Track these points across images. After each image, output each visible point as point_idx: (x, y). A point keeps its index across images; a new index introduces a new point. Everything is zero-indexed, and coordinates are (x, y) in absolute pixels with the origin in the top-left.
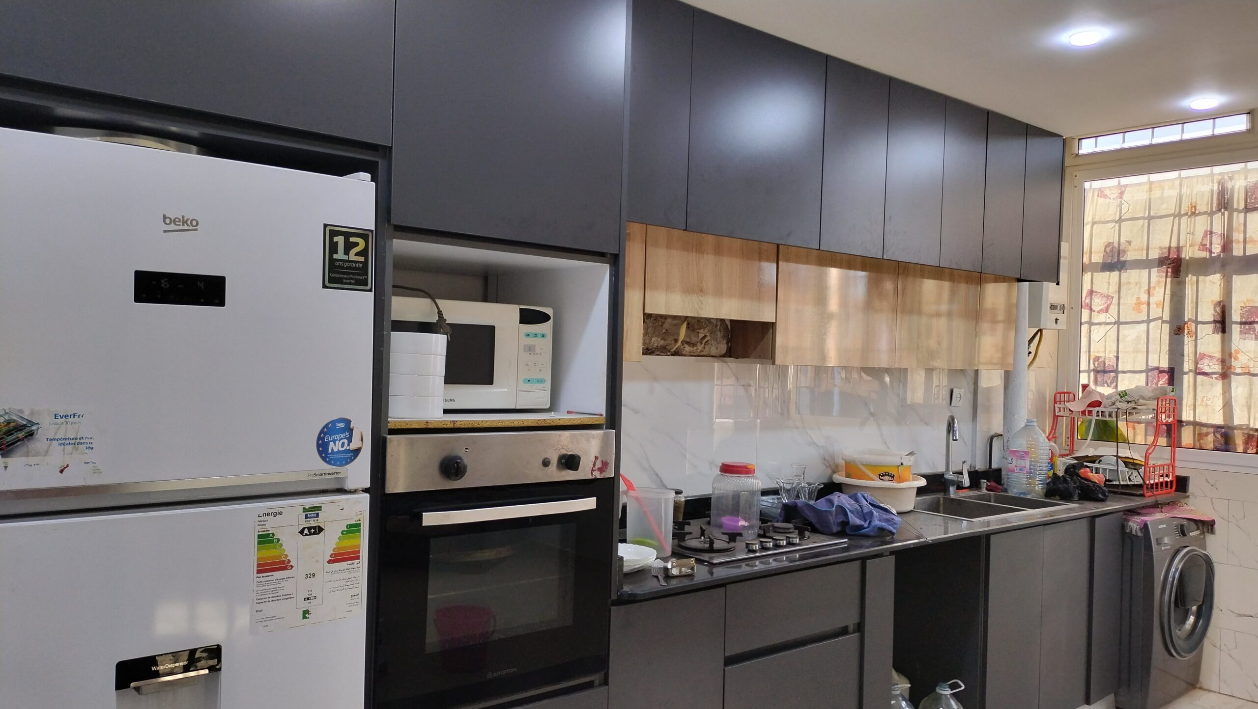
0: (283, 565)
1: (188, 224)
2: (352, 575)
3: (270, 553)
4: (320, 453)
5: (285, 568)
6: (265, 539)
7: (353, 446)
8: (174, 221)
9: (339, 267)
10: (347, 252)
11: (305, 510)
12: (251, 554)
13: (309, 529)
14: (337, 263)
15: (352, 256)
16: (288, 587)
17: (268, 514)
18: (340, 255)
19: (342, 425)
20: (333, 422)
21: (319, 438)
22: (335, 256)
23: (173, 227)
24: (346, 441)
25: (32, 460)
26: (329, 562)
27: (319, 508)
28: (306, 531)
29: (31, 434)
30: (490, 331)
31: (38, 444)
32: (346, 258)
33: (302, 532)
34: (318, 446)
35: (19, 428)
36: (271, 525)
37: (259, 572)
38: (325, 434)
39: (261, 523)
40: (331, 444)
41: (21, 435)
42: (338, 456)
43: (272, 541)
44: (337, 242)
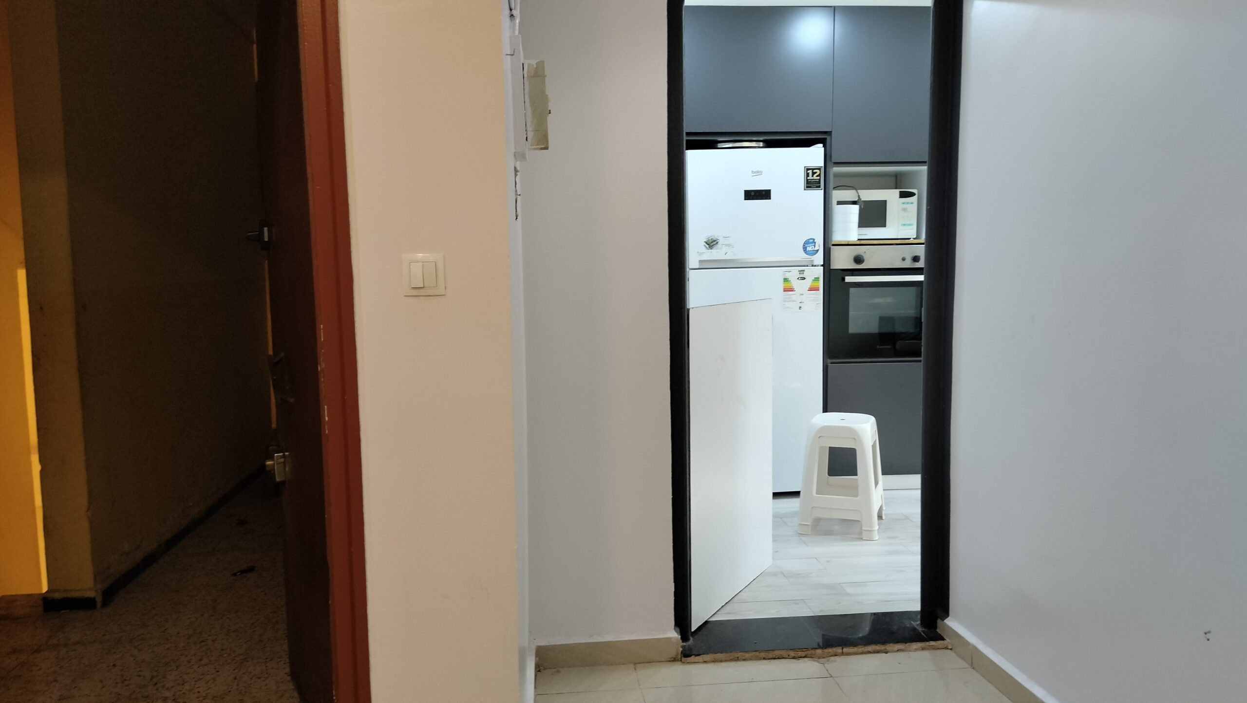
0: (791, 290)
1: (759, 173)
2: (817, 296)
3: (787, 285)
4: (804, 251)
6: (786, 280)
7: (816, 249)
8: (755, 172)
9: (810, 182)
10: (813, 176)
11: (799, 271)
12: (781, 285)
13: (801, 278)
14: (809, 181)
15: (815, 177)
16: (794, 298)
17: (787, 272)
18: (810, 177)
19: (812, 241)
20: (809, 239)
21: (804, 246)
22: (808, 178)
23: (755, 174)
24: (813, 247)
25: (718, 250)
26: (808, 290)
27: (804, 271)
28: (800, 279)
29: (717, 243)
30: (884, 203)
31: (719, 246)
32: (812, 178)
33: (798, 279)
34: (804, 248)
35: (715, 241)
36: (788, 275)
37: (784, 291)
38: (806, 244)
39: (784, 274)
40: (808, 248)
41: (715, 243)
42: (811, 252)
43: (788, 281)
44: (809, 173)
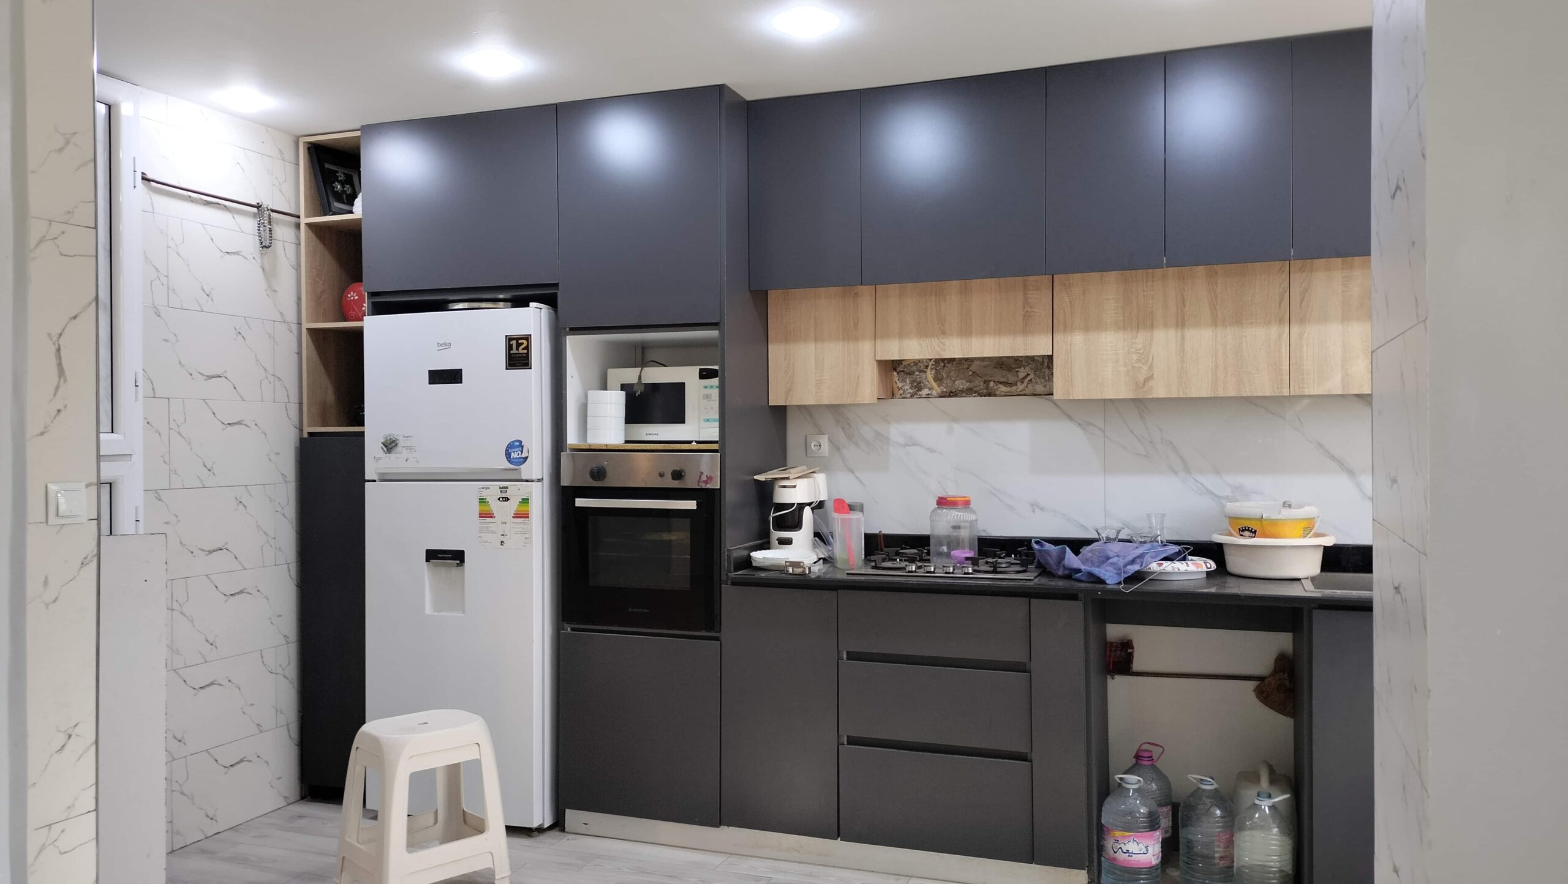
0: (490, 515)
1: (446, 346)
2: (525, 526)
3: (485, 508)
4: (507, 458)
5: (491, 517)
6: (482, 501)
7: (524, 455)
8: (441, 345)
9: (514, 357)
10: (517, 349)
11: (500, 488)
12: (476, 508)
13: (503, 498)
14: (513, 356)
15: (520, 351)
16: (493, 527)
17: (483, 488)
18: (514, 351)
19: (518, 444)
20: (513, 442)
21: (506, 450)
22: (512, 352)
23: (441, 348)
24: (520, 452)
25: (398, 455)
26: (513, 517)
27: (507, 488)
28: (501, 499)
32: (517, 352)
33: (499, 499)
34: (506, 454)
36: (485, 494)
37: (480, 517)
38: (509, 448)
39: (481, 492)
40: (513, 453)
42: (517, 460)
43: (485, 502)
44: (512, 345)
